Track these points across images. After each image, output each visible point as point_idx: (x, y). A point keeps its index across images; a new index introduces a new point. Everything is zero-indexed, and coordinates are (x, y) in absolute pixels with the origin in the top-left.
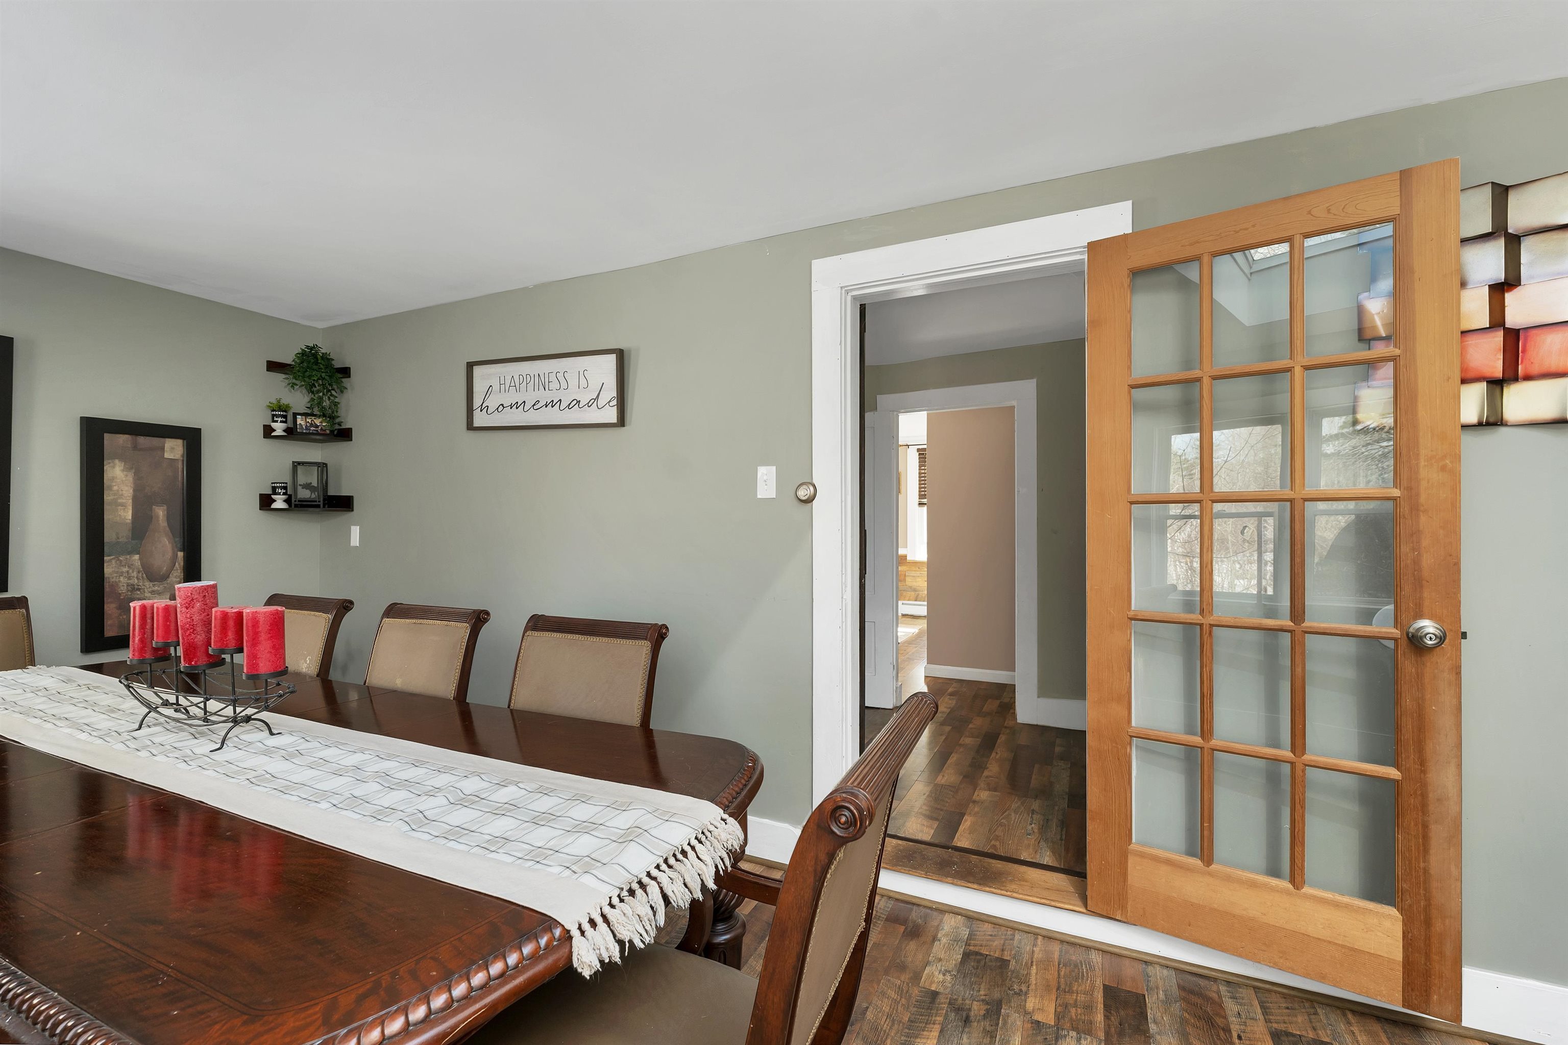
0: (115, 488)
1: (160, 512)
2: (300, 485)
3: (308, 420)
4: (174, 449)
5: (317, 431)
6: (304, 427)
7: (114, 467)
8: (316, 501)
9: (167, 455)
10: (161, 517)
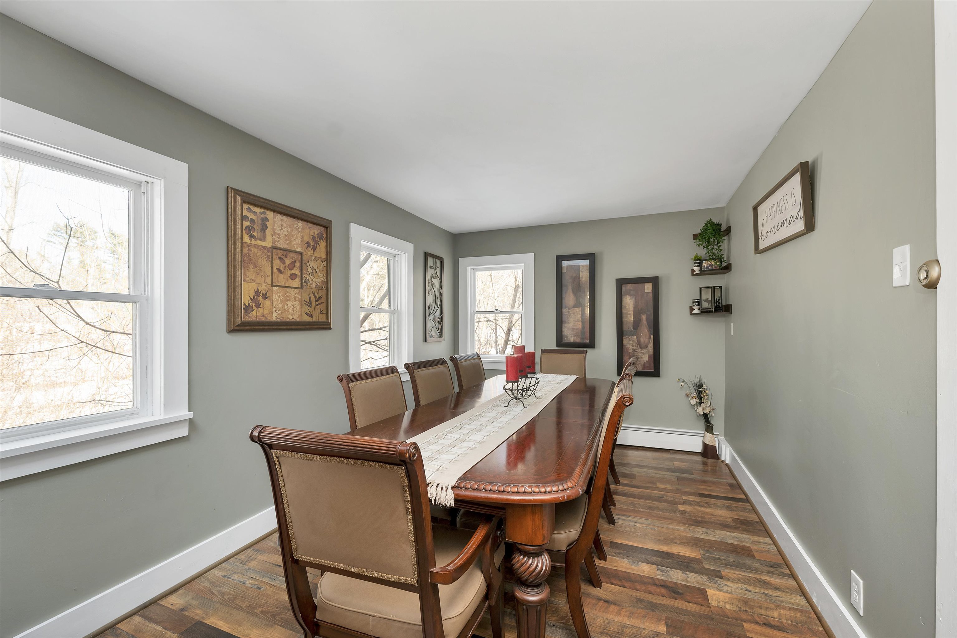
0: (627, 307)
1: (644, 317)
2: (703, 300)
3: (708, 263)
4: (648, 288)
5: (712, 268)
6: (706, 267)
7: (626, 298)
8: (710, 309)
9: (646, 291)
10: (644, 319)
